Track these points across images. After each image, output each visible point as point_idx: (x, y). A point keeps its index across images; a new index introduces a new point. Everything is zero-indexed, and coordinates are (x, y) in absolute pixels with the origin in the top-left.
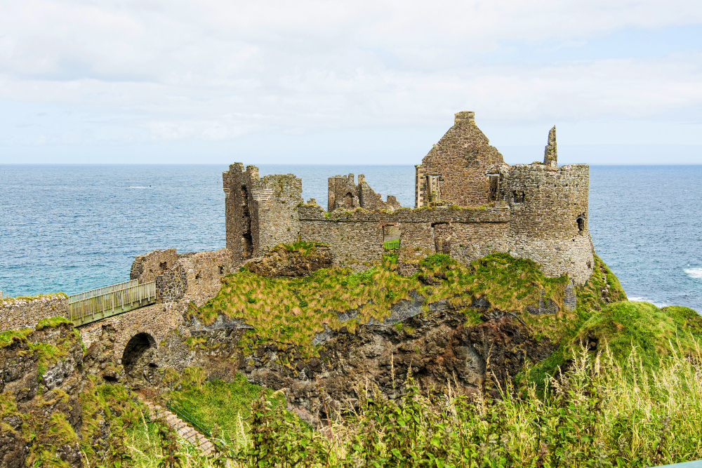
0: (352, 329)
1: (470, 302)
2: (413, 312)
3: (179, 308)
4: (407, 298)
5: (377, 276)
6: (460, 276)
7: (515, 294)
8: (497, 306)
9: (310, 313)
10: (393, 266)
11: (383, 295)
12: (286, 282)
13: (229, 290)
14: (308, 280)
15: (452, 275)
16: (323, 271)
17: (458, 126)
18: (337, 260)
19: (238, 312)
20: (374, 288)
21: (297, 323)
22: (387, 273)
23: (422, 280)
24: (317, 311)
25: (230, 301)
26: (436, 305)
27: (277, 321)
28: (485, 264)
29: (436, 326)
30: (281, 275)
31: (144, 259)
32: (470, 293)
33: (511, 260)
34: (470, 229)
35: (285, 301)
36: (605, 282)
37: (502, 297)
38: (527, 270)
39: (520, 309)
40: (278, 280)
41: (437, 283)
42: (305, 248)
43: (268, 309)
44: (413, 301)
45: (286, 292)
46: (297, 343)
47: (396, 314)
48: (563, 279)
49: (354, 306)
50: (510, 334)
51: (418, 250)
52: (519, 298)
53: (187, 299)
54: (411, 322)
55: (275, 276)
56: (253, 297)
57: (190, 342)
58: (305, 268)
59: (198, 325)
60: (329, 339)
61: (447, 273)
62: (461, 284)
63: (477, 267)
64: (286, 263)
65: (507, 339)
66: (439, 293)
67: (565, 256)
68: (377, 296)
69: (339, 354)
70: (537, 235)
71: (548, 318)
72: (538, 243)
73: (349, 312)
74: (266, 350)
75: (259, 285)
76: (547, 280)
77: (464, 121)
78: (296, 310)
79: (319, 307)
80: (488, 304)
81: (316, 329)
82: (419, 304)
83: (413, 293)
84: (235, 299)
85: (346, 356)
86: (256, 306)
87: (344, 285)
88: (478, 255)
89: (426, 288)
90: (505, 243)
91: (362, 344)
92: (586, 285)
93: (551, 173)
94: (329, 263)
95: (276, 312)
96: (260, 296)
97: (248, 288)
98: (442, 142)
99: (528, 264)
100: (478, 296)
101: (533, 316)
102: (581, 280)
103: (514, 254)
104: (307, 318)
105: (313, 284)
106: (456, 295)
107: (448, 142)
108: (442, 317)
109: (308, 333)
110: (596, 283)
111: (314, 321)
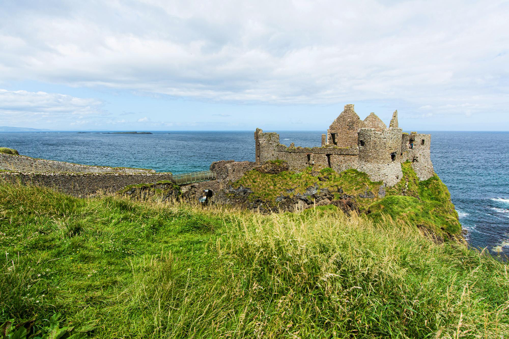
0: (291, 197)
1: (337, 190)
2: (314, 192)
3: (225, 182)
4: (313, 186)
5: (303, 176)
6: (335, 178)
7: (355, 188)
8: (346, 193)
9: (277, 189)
10: (310, 172)
11: (304, 184)
12: (270, 175)
13: (246, 177)
14: (278, 176)
15: (331, 177)
16: (284, 172)
17: (345, 111)
18: (290, 168)
19: (248, 186)
20: (301, 181)
21: (271, 192)
22: (307, 175)
23: (320, 179)
24: (280, 188)
25: (246, 181)
26: (323, 190)
27: (264, 191)
28: (346, 173)
29: (323, 199)
30: (268, 173)
31: (215, 163)
32: (337, 186)
33: (357, 172)
34: (341, 158)
35: (268, 183)
36: (406, 186)
37: (348, 189)
38: (362, 177)
39: (355, 195)
40: (267, 175)
41: (325, 181)
42: (279, 162)
43: (261, 186)
44: (315, 187)
45: (270, 180)
46: (270, 200)
47: (308, 192)
48: (380, 183)
49: (293, 187)
50: (350, 206)
51: (320, 166)
52: (356, 190)
53: (228, 179)
54: (314, 196)
55: (266, 173)
56: (255, 180)
57: (228, 195)
58: (278, 171)
59: (232, 189)
60: (283, 200)
61: (330, 176)
62: (334, 182)
63: (343, 175)
64: (271, 167)
65: (349, 208)
66: (325, 185)
67: (382, 172)
68: (302, 184)
69: (286, 206)
70: (368, 161)
71: (368, 200)
72: (369, 165)
73: (291, 190)
74: (258, 201)
75: (259, 176)
76: (371, 183)
77: (348, 109)
78: (272, 187)
79: (280, 187)
80: (343, 192)
81: (278, 195)
82: (317, 189)
83: (315, 184)
84: (248, 181)
85: (288, 208)
86: (256, 184)
87: (291, 178)
88: (344, 169)
89: (320, 182)
90: (356, 164)
91: (294, 204)
92: (394, 187)
93: (377, 132)
94: (287, 169)
95: (264, 187)
96: (259, 180)
97: (254, 177)
98: (338, 119)
99: (364, 175)
100: (339, 188)
101: (361, 199)
102: (390, 184)
103: (358, 170)
104: (275, 191)
105: (280, 177)
106: (331, 186)
107: (341, 119)
108: (326, 195)
109: (275, 196)
110: (400, 186)
111: (278, 192)
